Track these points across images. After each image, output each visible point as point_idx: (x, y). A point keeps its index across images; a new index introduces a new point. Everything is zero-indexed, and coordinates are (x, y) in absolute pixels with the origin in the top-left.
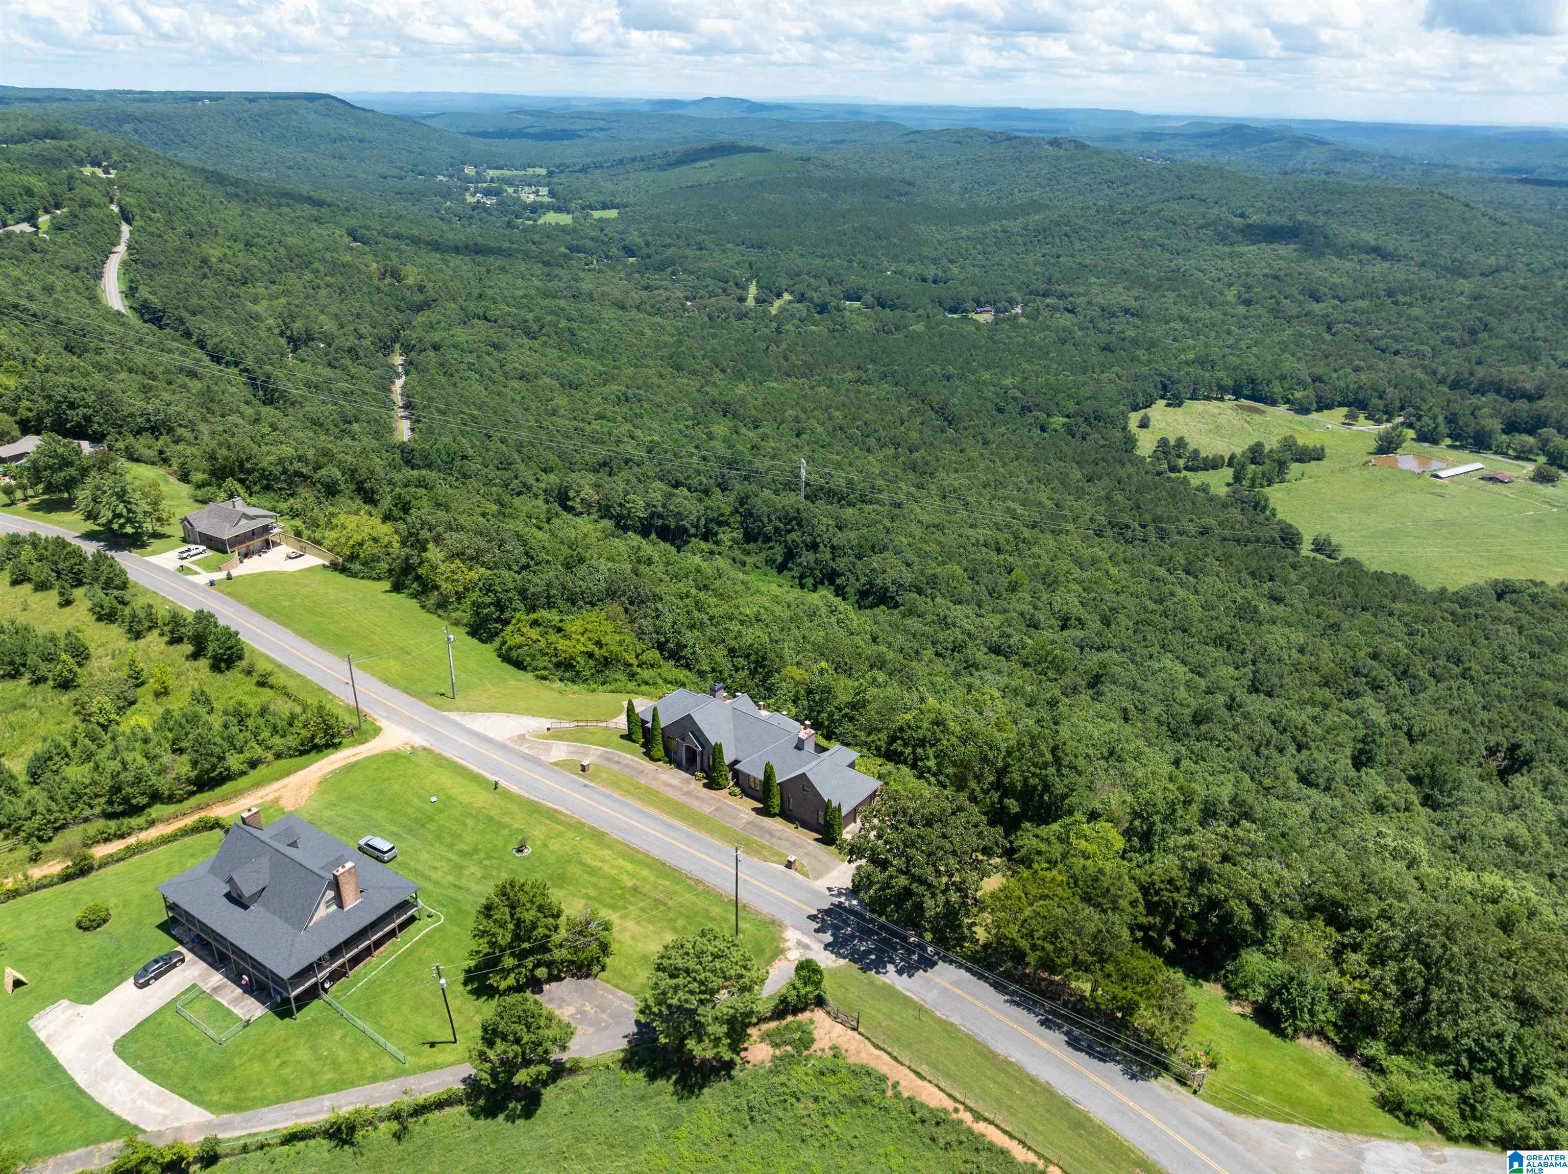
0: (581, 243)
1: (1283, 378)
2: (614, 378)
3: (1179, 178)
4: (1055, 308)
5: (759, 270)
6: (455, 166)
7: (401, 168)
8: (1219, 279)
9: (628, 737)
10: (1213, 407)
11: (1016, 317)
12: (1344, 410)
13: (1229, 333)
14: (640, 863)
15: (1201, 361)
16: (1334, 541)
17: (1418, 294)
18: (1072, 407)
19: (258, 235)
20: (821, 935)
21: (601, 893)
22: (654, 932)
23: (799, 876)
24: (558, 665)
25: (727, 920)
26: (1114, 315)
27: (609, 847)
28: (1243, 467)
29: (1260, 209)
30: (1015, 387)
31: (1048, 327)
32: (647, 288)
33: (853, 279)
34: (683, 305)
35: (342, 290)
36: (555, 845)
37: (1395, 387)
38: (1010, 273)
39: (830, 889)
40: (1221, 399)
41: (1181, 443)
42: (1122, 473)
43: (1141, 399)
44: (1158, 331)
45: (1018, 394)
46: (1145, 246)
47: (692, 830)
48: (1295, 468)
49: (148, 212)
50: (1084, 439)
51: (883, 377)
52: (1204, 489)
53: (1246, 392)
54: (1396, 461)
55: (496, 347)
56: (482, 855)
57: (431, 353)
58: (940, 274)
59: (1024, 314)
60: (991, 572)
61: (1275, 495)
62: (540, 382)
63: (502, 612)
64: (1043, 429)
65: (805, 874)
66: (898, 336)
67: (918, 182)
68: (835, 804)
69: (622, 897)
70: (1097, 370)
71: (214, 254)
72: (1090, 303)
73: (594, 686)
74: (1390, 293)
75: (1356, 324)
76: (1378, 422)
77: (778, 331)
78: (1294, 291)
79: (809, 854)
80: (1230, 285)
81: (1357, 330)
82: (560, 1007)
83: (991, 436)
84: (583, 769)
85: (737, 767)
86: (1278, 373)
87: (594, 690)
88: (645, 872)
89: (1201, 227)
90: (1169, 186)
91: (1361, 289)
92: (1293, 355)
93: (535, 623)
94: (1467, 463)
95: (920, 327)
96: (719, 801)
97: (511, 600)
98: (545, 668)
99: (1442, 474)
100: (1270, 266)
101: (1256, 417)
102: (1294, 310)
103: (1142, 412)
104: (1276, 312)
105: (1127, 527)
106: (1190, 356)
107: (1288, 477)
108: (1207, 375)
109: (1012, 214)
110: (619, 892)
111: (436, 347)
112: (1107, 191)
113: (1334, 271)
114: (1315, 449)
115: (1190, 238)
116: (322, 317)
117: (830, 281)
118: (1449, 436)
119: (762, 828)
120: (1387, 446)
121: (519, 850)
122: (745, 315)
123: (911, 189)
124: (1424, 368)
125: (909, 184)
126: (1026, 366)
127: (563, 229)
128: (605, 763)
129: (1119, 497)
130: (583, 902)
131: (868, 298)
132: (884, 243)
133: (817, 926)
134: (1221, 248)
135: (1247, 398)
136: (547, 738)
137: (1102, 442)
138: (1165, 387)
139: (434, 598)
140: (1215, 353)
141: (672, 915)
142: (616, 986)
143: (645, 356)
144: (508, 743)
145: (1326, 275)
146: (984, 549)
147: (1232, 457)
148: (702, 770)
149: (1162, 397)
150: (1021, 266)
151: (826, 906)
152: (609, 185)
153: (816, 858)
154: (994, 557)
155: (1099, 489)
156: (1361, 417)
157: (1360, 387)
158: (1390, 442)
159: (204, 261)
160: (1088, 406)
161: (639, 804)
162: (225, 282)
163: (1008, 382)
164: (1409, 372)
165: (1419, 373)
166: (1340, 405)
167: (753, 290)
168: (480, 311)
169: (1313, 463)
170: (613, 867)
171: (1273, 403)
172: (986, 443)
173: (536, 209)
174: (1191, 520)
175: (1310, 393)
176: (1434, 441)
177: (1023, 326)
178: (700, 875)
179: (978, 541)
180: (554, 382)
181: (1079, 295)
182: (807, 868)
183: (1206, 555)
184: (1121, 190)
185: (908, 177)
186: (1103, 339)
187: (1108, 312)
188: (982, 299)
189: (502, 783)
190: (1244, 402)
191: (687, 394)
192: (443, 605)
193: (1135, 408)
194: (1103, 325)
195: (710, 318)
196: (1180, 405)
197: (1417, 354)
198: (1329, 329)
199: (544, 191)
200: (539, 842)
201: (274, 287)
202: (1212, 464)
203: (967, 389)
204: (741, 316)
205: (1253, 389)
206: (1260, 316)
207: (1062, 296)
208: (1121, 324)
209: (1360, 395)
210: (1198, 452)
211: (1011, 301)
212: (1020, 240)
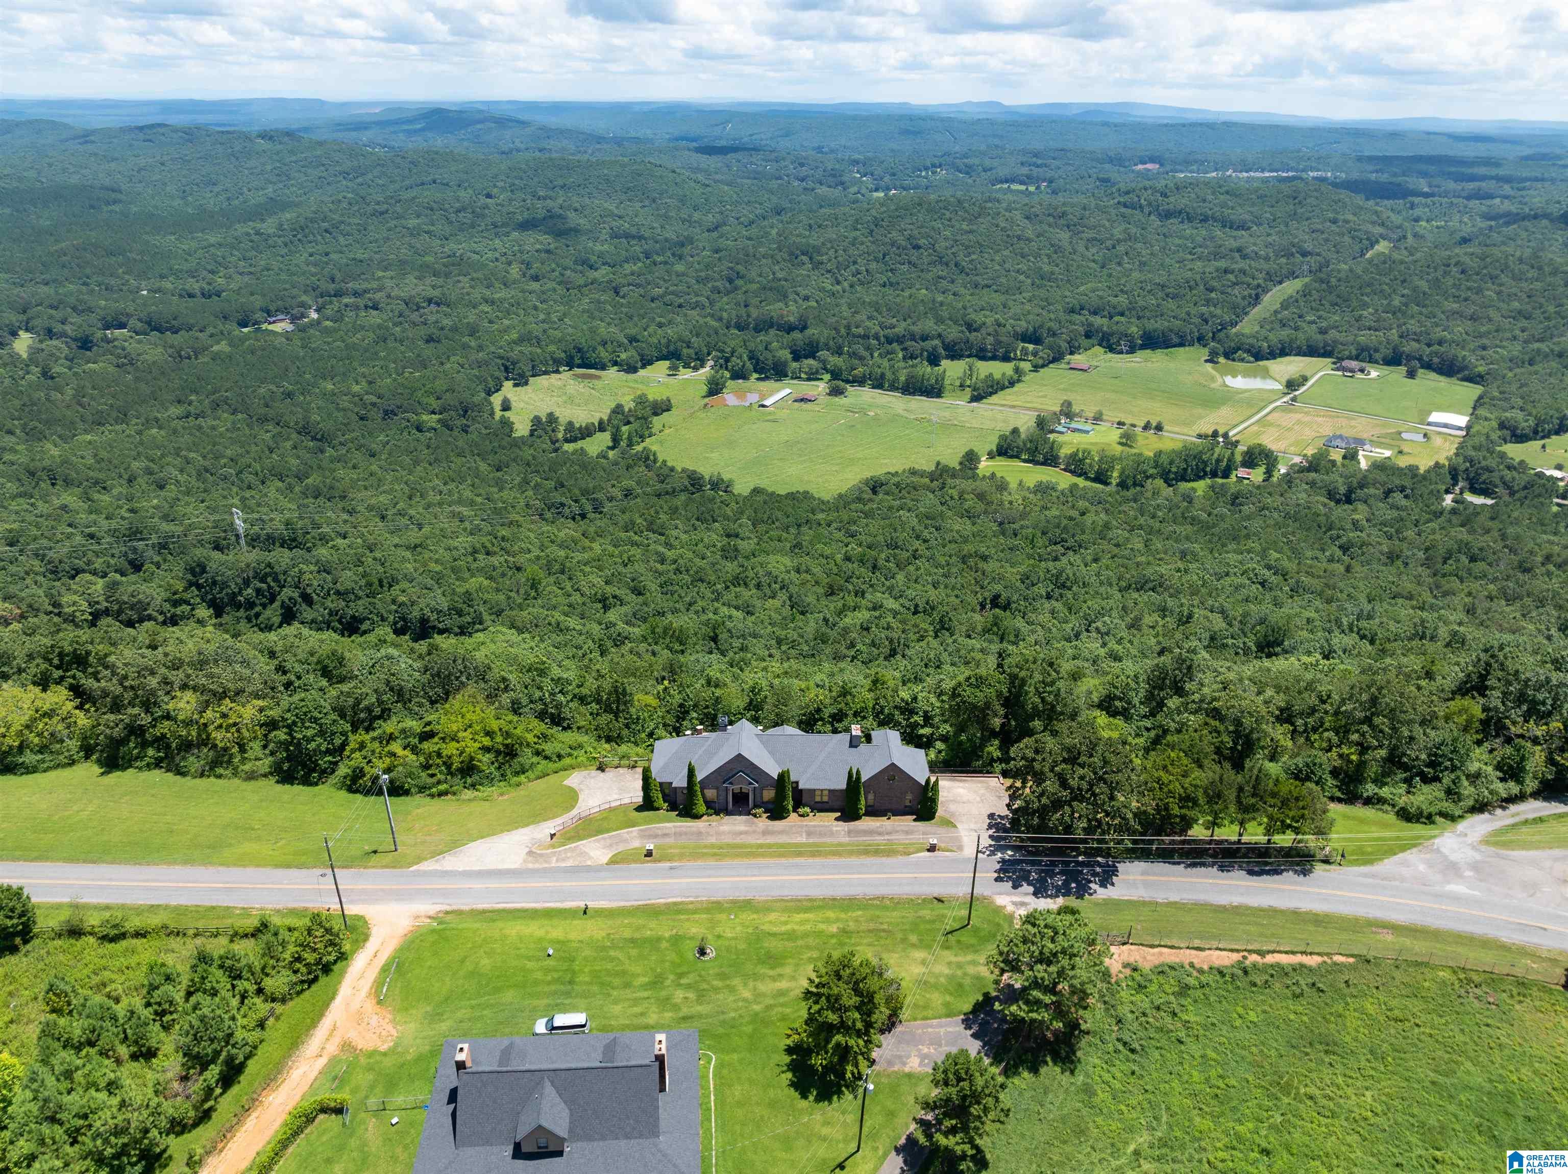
1: (604, 343)
3: (414, 163)
4: (356, 307)
8: (497, 260)
9: (651, 807)
12: (667, 363)
13: (535, 308)
14: (815, 909)
15: (527, 339)
16: (726, 477)
18: (435, 404)
20: (1021, 890)
23: (948, 854)
25: (945, 916)
26: (420, 306)
27: (770, 909)
28: (618, 429)
29: (503, 189)
30: (366, 393)
31: (361, 328)
33: (104, 304)
36: (725, 932)
37: (696, 335)
38: (283, 276)
39: (980, 852)
40: (558, 372)
41: (552, 418)
43: (491, 384)
44: (471, 317)
45: (374, 399)
48: (657, 421)
51: (216, 406)
53: (577, 362)
54: (727, 400)
56: (672, 977)
58: (206, 287)
61: (655, 447)
64: (419, 429)
65: (950, 850)
66: (202, 359)
67: (123, 187)
70: (436, 363)
72: (389, 296)
73: (514, 780)
75: (638, 286)
76: (696, 369)
79: (926, 834)
80: (510, 264)
81: (642, 291)
82: (904, 1064)
83: (375, 446)
84: (649, 854)
85: (800, 787)
86: (598, 340)
87: (519, 785)
88: (831, 914)
89: (459, 211)
90: (407, 172)
92: (602, 321)
94: (778, 391)
95: (222, 347)
96: (797, 826)
99: (767, 403)
101: (596, 382)
102: (579, 280)
103: (498, 395)
104: (567, 285)
105: (563, 505)
106: (515, 336)
107: (653, 430)
108: (538, 350)
109: (258, 213)
110: (834, 941)
112: (347, 183)
114: (662, 401)
115: (452, 223)
117: (76, 311)
118: (756, 371)
119: (865, 831)
120: (714, 389)
121: (702, 953)
123: (119, 196)
124: (710, 316)
125: (113, 191)
126: (363, 370)
128: (659, 840)
129: (537, 479)
131: (134, 323)
132: (119, 259)
133: (1011, 885)
135: (579, 366)
136: (563, 844)
138: (507, 369)
139: (203, 757)
140: (534, 329)
142: (925, 1018)
144: (528, 866)
147: (601, 422)
148: (759, 806)
149: (507, 379)
150: (293, 269)
151: (996, 866)
155: (513, 476)
156: (681, 367)
157: (670, 341)
158: (715, 384)
160: (450, 399)
163: (356, 389)
166: (659, 359)
169: (666, 414)
170: (798, 924)
171: (603, 368)
172: (374, 455)
174: (613, 486)
175: (632, 353)
176: (744, 377)
177: (332, 330)
181: (374, 291)
182: (944, 844)
184: (360, 180)
185: (107, 182)
186: (422, 331)
187: (412, 304)
188: (272, 308)
190: (578, 371)
193: (491, 392)
194: (415, 317)
196: (526, 383)
200: (707, 937)
202: (586, 432)
203: (319, 403)
205: (582, 358)
206: (554, 290)
207: (356, 294)
208: (432, 313)
209: (672, 348)
210: (570, 424)
211: (303, 305)
212: (280, 241)
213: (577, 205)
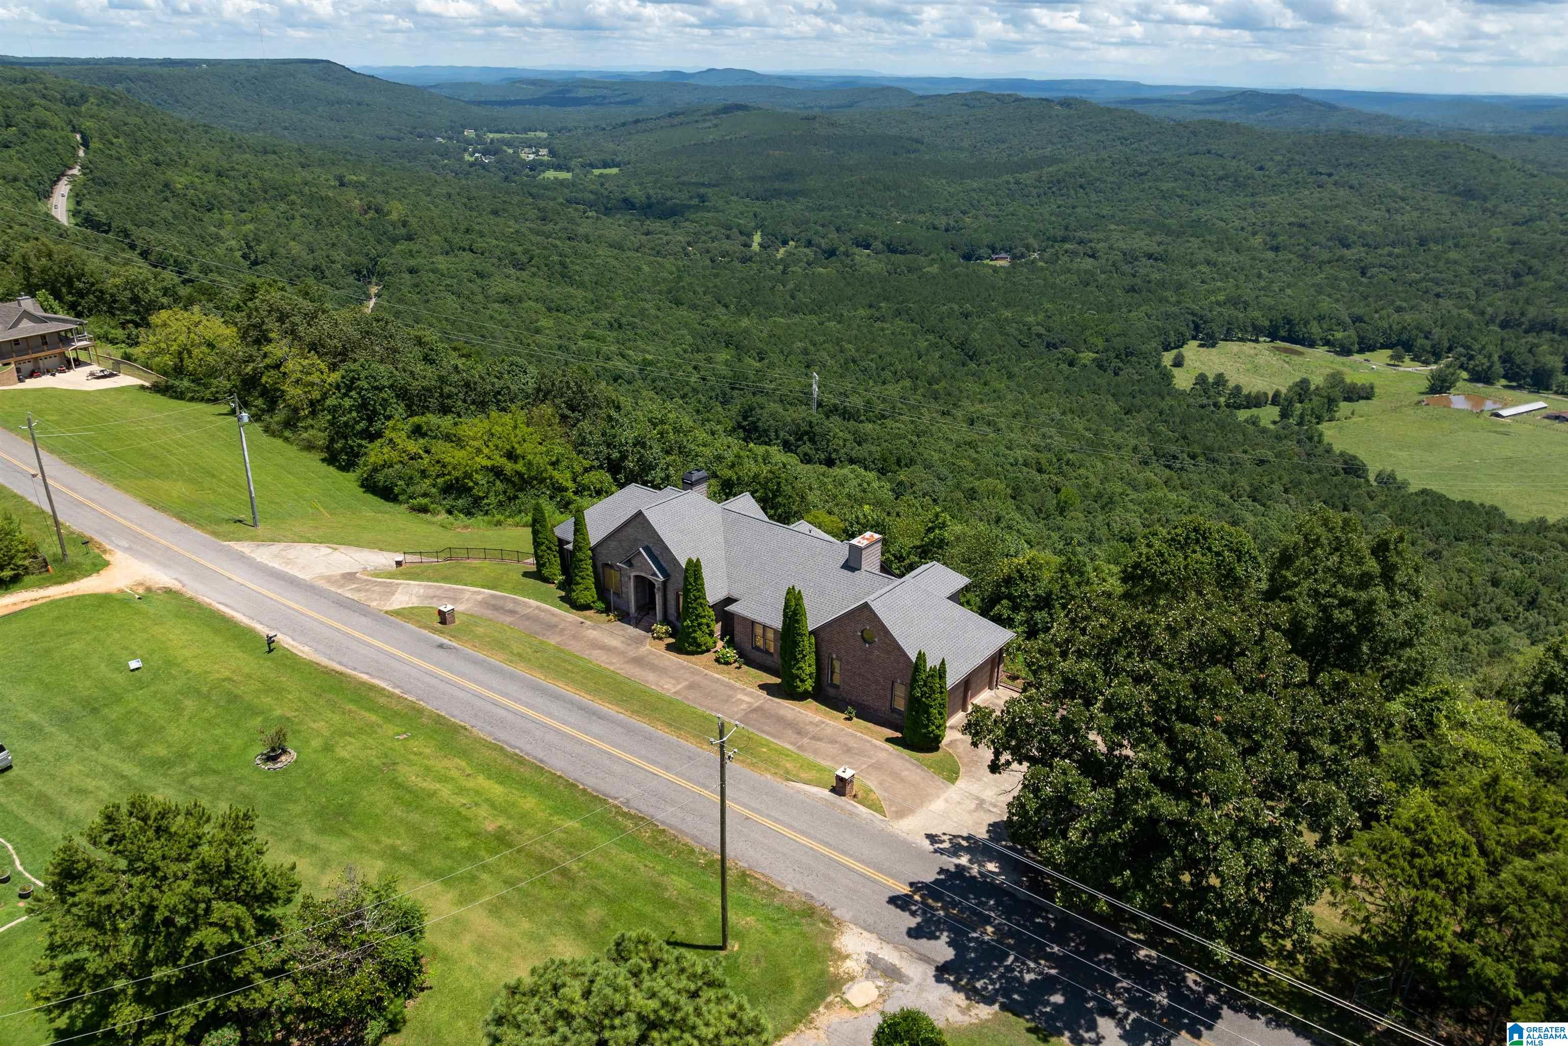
0: (579, 196)
1: (1320, 318)
2: (607, 306)
3: (1194, 134)
4: (1075, 253)
5: (765, 219)
6: (455, 130)
7: (400, 130)
8: (1243, 229)
9: (538, 575)
10: (1248, 348)
11: (1033, 262)
12: (1389, 352)
13: (1259, 276)
14: (523, 784)
15: (1234, 302)
16: (1401, 477)
17: (1450, 243)
18: (1101, 343)
19: (233, 169)
20: (924, 944)
21: (422, 848)
22: (532, 937)
23: (862, 809)
24: (447, 490)
25: (701, 907)
26: (1136, 259)
27: (464, 754)
28: (1290, 402)
30: (1038, 324)
31: (1069, 271)
32: (647, 233)
33: (862, 227)
34: (684, 249)
35: (318, 222)
36: (347, 750)
37: (1442, 327)
38: (1024, 222)
39: (932, 838)
40: (1257, 341)
41: (1220, 380)
42: (1163, 405)
43: (1172, 338)
44: (1186, 274)
45: (1042, 330)
46: (1164, 197)
47: (636, 722)
48: (1344, 407)
49: (110, 137)
50: (1116, 374)
51: (898, 313)
52: (1254, 422)
53: (1283, 333)
54: (1450, 402)
55: (480, 275)
56: (192, 766)
57: (407, 276)
58: (952, 223)
59: (1041, 259)
60: (1035, 490)
61: (1329, 432)
62: (525, 305)
63: (370, 420)
64: (1071, 364)
65: (875, 807)
66: (911, 277)
67: (927, 140)
68: (932, 662)
69: (469, 855)
70: (1124, 310)
71: (180, 181)
72: (1111, 248)
73: (499, 517)
74: (1422, 242)
75: (1392, 268)
76: (1426, 363)
77: (784, 272)
78: (1322, 239)
79: (877, 767)
80: (1254, 234)
81: (1394, 275)
83: (1016, 369)
84: (444, 618)
85: (731, 608)
86: (1316, 313)
87: (499, 523)
88: (529, 803)
89: (1221, 179)
90: (1184, 142)
91: (1392, 236)
92: (1329, 296)
93: (417, 432)
94: (1527, 402)
95: (934, 269)
96: (694, 673)
97: (385, 403)
98: (425, 495)
99: (1503, 413)
100: (1295, 215)
101: (1295, 358)
102: (1325, 255)
103: (1175, 352)
104: (1306, 257)
105: (1175, 457)
106: (1221, 298)
107: (1337, 415)
108: (1241, 315)
109: (1025, 167)
110: (464, 843)
111: (412, 271)
112: (1120, 147)
113: (1362, 219)
114: (1363, 387)
115: (1209, 190)
116: (292, 243)
117: (838, 230)
118: (1506, 377)
119: (780, 720)
120: (1439, 386)
121: (271, 758)
122: (750, 259)
123: (919, 146)
124: (1471, 308)
125: (917, 141)
126: (1048, 306)
127: (562, 183)
128: (489, 613)
129: (1162, 428)
130: (380, 864)
131: (877, 244)
132: (893, 194)
133: (913, 922)
134: (1242, 199)
135: (1283, 339)
136: (391, 575)
137: (1136, 377)
138: (1197, 328)
139: (281, 415)
140: (1248, 293)
141: (577, 896)
143: (641, 289)
144: (322, 584)
145: (1355, 223)
146: (1025, 469)
147: (1277, 395)
148: (666, 621)
149: (1195, 337)
150: (1036, 217)
151: (930, 876)
152: (611, 145)
153: (896, 776)
154: (1038, 478)
155: (1138, 421)
156: (1407, 359)
157: (1404, 328)
158: (1444, 381)
159: (166, 185)
160: (1118, 343)
161: (539, 678)
162: (185, 204)
163: (1031, 319)
164: (1455, 312)
165: (1466, 313)
166: (1384, 346)
167: (757, 238)
168: (466, 244)
169: (1362, 402)
170: (461, 791)
171: (1312, 345)
172: (1010, 376)
173: (534, 166)
174: (1245, 452)
175: (1352, 332)
176: (1489, 382)
177: (1042, 269)
178: (644, 807)
179: (1016, 460)
180: (539, 305)
181: (1099, 241)
182: (878, 793)
183: (1272, 482)
185: (915, 135)
186: (1128, 281)
187: (1130, 257)
188: (997, 247)
189: (284, 640)
190: (1279, 344)
191: (686, 325)
192: (290, 424)
193: (1167, 348)
194: (1127, 268)
195: (713, 261)
196: (1213, 346)
197: (1460, 296)
198: (1363, 274)
199: (543, 152)
200: (316, 743)
201: (243, 215)
202: (1256, 401)
203: (987, 324)
204: (745, 260)
205: (1290, 331)
206: (1290, 261)
207: (1081, 242)
208: (1145, 267)
209: (1405, 337)
210: (1238, 388)
211: (1028, 247)
212: (1034, 192)
213: (1355, 183)
